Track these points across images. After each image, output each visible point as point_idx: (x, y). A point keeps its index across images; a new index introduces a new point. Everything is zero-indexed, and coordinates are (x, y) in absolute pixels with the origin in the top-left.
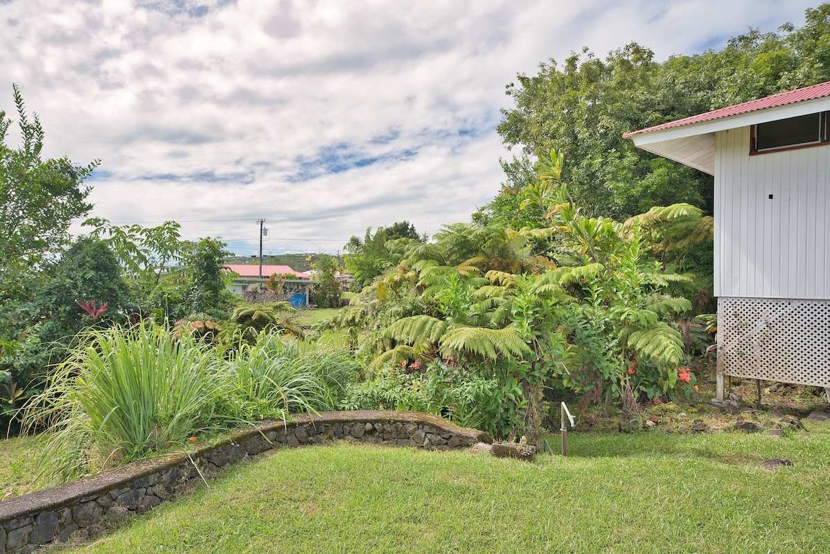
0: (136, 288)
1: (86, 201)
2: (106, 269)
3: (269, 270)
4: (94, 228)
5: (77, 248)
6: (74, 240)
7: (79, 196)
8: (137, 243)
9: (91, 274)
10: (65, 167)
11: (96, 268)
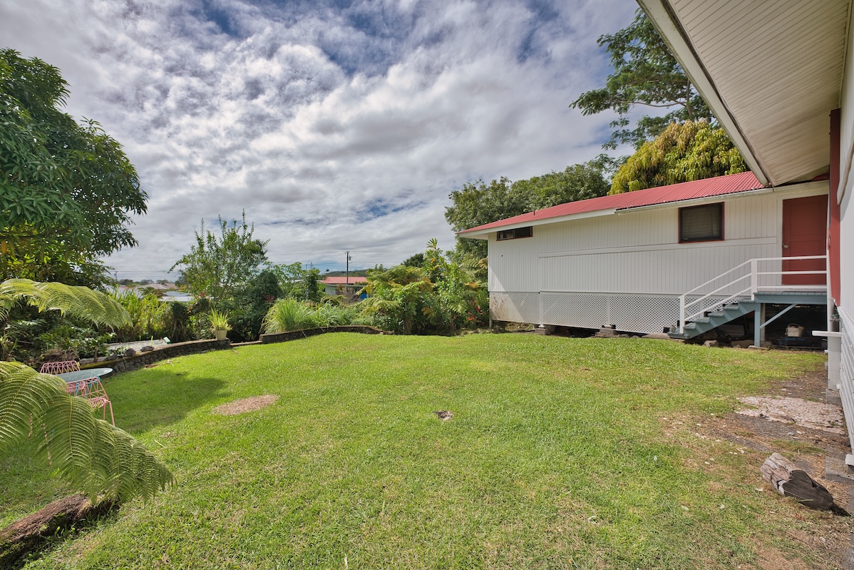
0: (285, 290)
1: (265, 255)
2: (274, 283)
3: (353, 280)
4: (268, 266)
5: (262, 274)
6: (261, 272)
7: (263, 254)
8: (284, 271)
9: (268, 285)
10: (258, 242)
11: (270, 283)
